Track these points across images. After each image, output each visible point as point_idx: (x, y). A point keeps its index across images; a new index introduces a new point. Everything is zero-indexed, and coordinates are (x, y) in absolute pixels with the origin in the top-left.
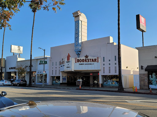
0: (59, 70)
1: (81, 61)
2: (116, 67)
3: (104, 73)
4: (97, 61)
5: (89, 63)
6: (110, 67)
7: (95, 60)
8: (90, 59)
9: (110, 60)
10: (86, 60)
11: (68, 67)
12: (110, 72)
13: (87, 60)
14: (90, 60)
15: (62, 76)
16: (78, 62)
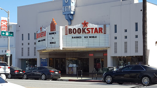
0: (35, 48)
1: (75, 32)
2: (137, 42)
3: (116, 52)
4: (103, 31)
5: (90, 34)
6: (126, 43)
7: (101, 29)
8: (92, 29)
9: (126, 31)
10: (84, 31)
11: (53, 43)
12: (126, 51)
13: (86, 30)
14: (90, 30)
15: (41, 59)
16: (69, 33)
